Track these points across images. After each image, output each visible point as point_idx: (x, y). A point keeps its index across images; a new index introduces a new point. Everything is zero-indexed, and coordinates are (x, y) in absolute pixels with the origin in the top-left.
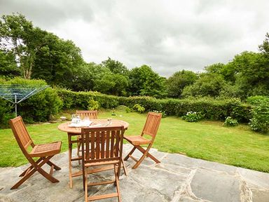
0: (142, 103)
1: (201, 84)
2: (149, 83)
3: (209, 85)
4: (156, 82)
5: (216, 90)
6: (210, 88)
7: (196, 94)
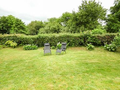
0: (14, 39)
1: (50, 27)
2: (16, 26)
3: (54, 27)
4: (21, 25)
5: (58, 30)
6: (55, 28)
7: (48, 32)
